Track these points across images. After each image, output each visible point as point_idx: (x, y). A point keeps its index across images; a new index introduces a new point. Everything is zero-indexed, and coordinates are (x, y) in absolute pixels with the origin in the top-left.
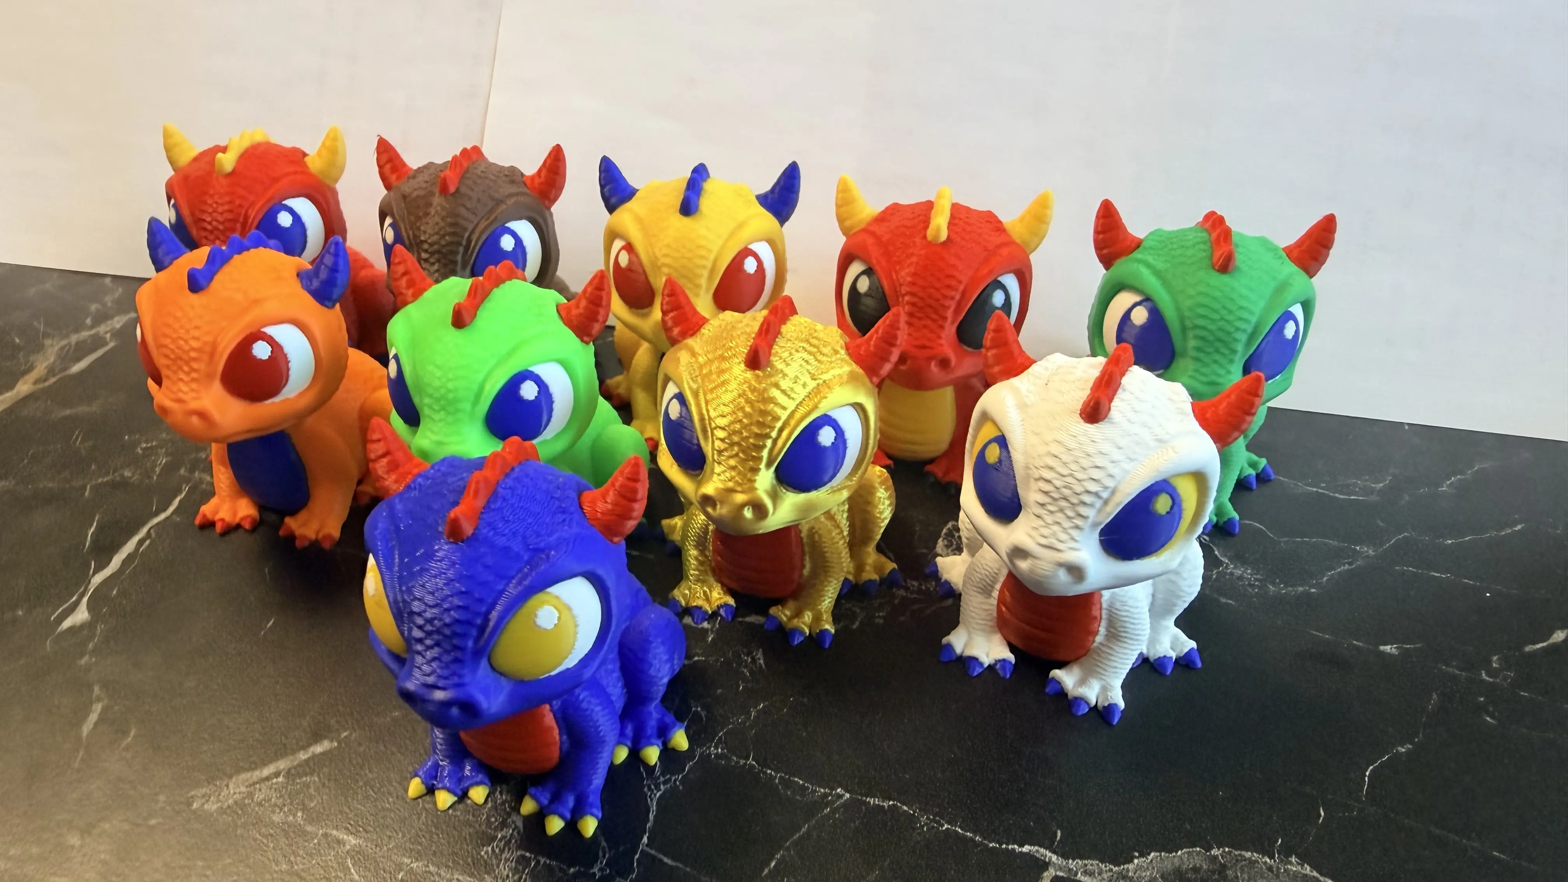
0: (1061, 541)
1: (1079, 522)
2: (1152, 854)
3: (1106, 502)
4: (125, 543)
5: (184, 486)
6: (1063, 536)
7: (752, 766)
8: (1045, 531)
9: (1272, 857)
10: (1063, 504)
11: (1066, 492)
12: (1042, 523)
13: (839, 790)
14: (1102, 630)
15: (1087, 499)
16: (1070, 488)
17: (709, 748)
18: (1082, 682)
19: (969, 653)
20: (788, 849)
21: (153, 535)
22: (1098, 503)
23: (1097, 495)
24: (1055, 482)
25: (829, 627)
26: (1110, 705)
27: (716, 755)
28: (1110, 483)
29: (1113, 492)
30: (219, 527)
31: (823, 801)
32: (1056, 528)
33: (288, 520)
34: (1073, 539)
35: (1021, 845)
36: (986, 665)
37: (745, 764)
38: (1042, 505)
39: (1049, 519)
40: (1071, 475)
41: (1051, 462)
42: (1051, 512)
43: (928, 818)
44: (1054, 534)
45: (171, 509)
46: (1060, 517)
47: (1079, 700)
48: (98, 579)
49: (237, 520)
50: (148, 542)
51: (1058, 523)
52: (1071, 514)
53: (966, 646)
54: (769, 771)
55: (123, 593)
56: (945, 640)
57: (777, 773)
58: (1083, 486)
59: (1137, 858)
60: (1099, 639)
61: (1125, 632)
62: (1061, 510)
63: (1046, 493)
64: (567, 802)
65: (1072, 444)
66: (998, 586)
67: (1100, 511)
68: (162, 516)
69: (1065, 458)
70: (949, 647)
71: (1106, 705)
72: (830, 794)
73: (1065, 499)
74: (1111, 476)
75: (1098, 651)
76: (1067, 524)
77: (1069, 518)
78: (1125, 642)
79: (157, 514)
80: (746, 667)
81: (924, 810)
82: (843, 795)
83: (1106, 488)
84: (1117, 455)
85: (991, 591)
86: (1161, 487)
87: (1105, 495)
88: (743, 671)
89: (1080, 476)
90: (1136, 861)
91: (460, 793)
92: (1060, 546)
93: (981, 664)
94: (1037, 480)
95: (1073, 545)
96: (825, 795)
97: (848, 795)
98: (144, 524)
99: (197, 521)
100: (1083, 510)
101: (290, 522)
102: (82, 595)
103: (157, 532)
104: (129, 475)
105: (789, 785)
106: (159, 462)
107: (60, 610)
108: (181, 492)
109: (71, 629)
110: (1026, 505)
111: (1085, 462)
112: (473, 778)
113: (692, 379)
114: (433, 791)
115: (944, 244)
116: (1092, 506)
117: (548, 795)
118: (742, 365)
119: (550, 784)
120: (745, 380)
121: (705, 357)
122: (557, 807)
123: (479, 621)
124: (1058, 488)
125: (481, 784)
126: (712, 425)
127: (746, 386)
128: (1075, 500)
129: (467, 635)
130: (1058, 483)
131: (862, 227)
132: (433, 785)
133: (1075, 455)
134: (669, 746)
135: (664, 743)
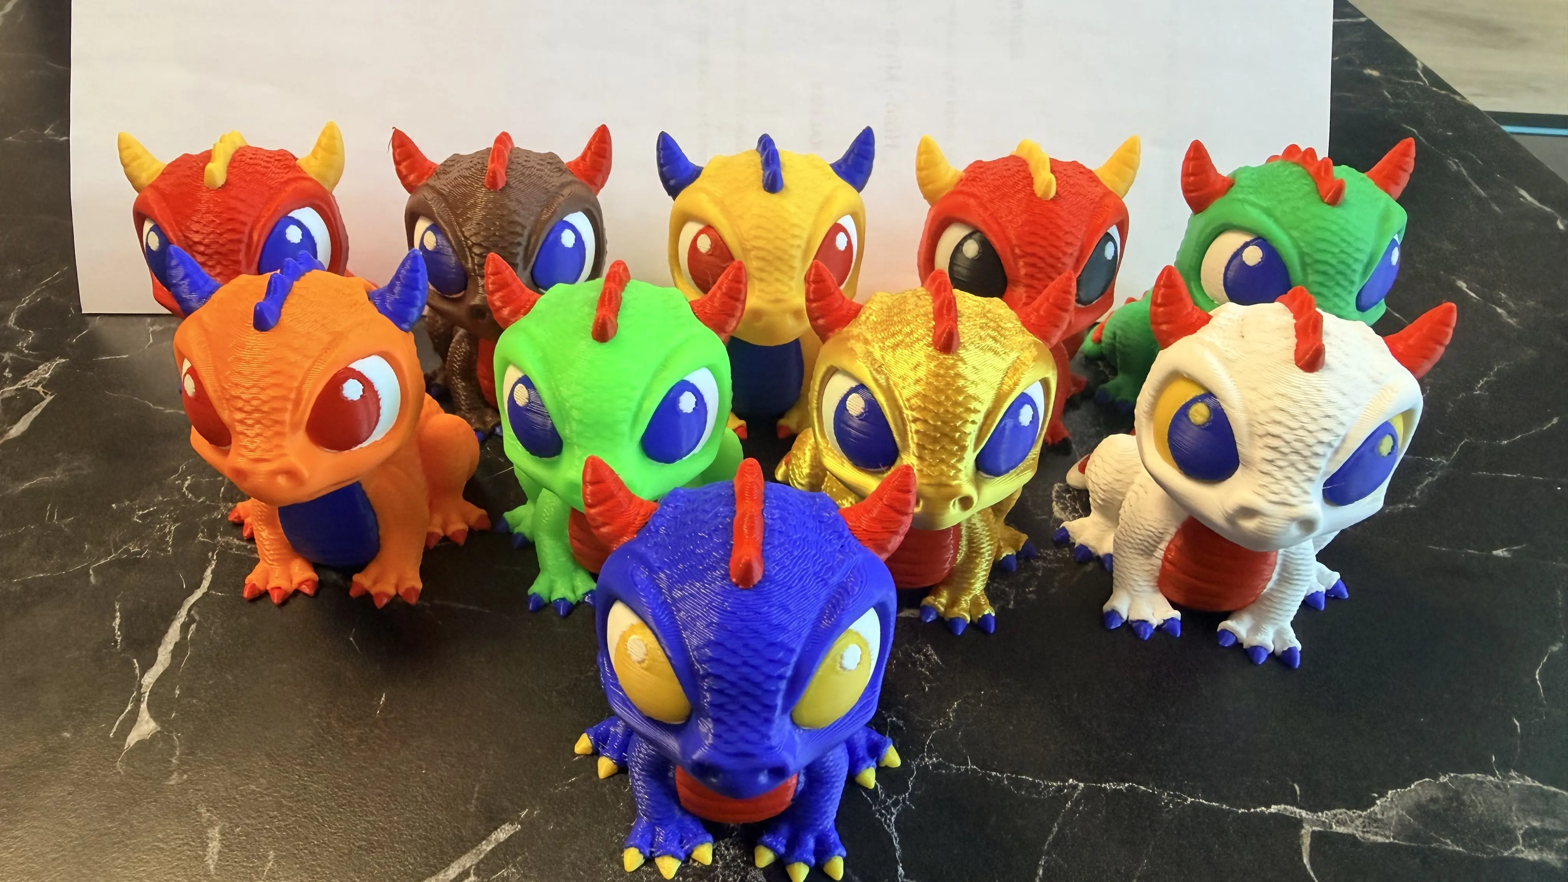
0: (1293, 496)
1: (1310, 474)
2: (1390, 792)
3: (1337, 451)
4: (166, 632)
5: (210, 554)
6: (1295, 491)
7: (974, 771)
8: (1275, 487)
9: (1494, 775)
10: (1295, 457)
11: (1298, 445)
12: (1273, 480)
13: (1071, 781)
14: (1275, 576)
15: (1319, 449)
16: (1302, 441)
17: (923, 759)
18: (1256, 629)
19: (1134, 617)
20: (1048, 853)
21: (197, 618)
22: (1329, 452)
23: (1330, 445)
24: (1284, 436)
25: (989, 611)
26: (1290, 649)
27: (933, 764)
28: (1342, 431)
29: (1344, 441)
30: (276, 598)
31: (1059, 797)
32: (1287, 483)
33: (356, 577)
34: (1306, 492)
35: (1269, 807)
36: (1154, 627)
37: (966, 769)
38: (1271, 461)
39: (1279, 475)
40: (1302, 428)
41: (1278, 416)
42: (1280, 467)
43: (1169, 795)
44: (1286, 490)
45: (206, 584)
46: (1291, 471)
47: (1255, 650)
48: (149, 679)
49: (294, 586)
50: (193, 626)
51: (1289, 478)
52: (1302, 466)
53: (1129, 609)
54: (994, 773)
55: (188, 691)
56: (1107, 607)
57: (1002, 773)
58: (1315, 437)
59: (1378, 798)
60: (1270, 585)
61: (1298, 575)
62: (1293, 465)
63: (1274, 449)
64: (807, 845)
65: (1298, 396)
66: (1163, 546)
67: (1330, 460)
68: (198, 594)
69: (1294, 410)
70: (1114, 613)
71: (1286, 649)
72: (1065, 787)
73: (1297, 452)
74: (1342, 424)
75: (1268, 597)
76: (1298, 477)
77: (1300, 471)
78: (1297, 585)
79: (190, 592)
80: (922, 666)
81: (1163, 787)
82: (1077, 785)
83: (1338, 436)
84: (1343, 402)
85: (1154, 551)
86: (1385, 429)
87: (1336, 444)
88: (921, 671)
89: (1311, 427)
90: (1378, 802)
91: (682, 855)
92: (1291, 500)
93: (1151, 626)
94: (1260, 436)
95: (1306, 498)
96: (1060, 789)
97: (1082, 785)
98: (179, 607)
99: (246, 594)
100: (1315, 462)
101: (363, 580)
102: (138, 701)
103: (199, 613)
104: (136, 549)
105: (1019, 784)
106: (167, 530)
107: (117, 723)
108: (209, 562)
109: (141, 743)
110: (1249, 464)
111: (1315, 413)
112: (696, 836)
113: (876, 370)
114: (653, 859)
115: (1053, 200)
116: (1324, 456)
117: (784, 841)
118: (930, 349)
119: (785, 829)
120: (940, 365)
121: (881, 345)
122: (797, 853)
123: (789, 673)
124: (1287, 443)
125: (702, 843)
126: (910, 418)
127: (942, 372)
128: (1306, 453)
129: (778, 691)
130: (1288, 437)
131: (951, 189)
132: (652, 853)
133: (1301, 407)
134: (883, 765)
135: (878, 763)
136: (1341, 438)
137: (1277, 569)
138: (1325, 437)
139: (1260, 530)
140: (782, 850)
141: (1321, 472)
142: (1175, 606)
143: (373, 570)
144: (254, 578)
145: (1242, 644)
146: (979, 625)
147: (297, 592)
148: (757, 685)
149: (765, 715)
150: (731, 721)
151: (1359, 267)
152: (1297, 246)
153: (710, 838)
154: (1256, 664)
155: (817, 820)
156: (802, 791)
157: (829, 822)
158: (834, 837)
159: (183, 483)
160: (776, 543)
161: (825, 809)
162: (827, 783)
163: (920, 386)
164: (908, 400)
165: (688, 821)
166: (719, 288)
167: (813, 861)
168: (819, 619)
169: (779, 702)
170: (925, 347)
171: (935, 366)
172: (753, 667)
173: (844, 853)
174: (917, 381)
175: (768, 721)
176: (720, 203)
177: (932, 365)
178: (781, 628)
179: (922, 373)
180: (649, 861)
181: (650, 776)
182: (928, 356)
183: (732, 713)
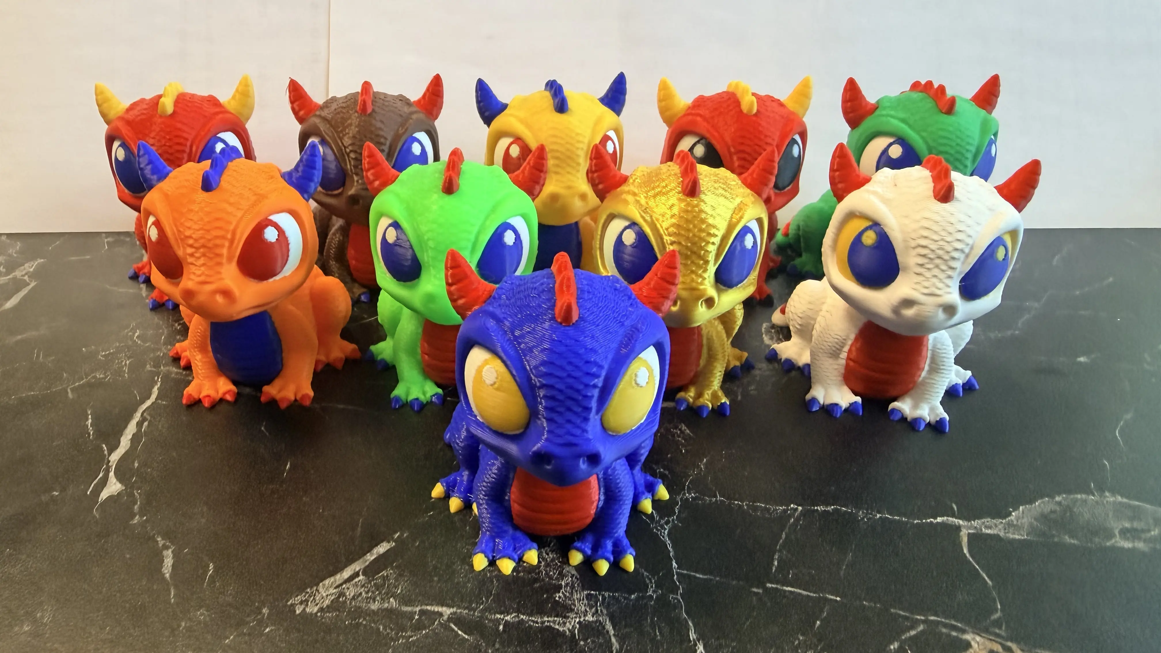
0: (940, 289)
1: (950, 273)
2: (1021, 507)
3: (967, 256)
4: (126, 427)
5: (156, 378)
6: (940, 285)
7: (721, 501)
8: (926, 284)
9: (1094, 495)
10: (938, 261)
11: (940, 252)
12: (924, 278)
13: (792, 506)
14: (927, 368)
15: (956, 254)
16: (942, 249)
17: (684, 494)
18: (916, 406)
19: (828, 401)
20: (780, 551)
21: (149, 418)
22: (962, 256)
23: (962, 251)
24: (930, 246)
25: (724, 400)
26: (941, 419)
27: (692, 497)
28: (970, 241)
29: (972, 248)
30: (206, 404)
31: (785, 516)
32: (934, 280)
33: (266, 388)
34: (948, 286)
35: (935, 518)
36: (843, 408)
37: (716, 500)
38: (921, 265)
39: (928, 274)
40: (942, 240)
41: (925, 233)
42: (929, 269)
43: (863, 512)
44: (934, 285)
45: (154, 396)
46: (936, 272)
47: (916, 421)
48: (115, 457)
49: (220, 395)
50: (146, 424)
51: (935, 276)
52: (944, 267)
53: (824, 397)
54: (736, 502)
55: (144, 464)
56: (808, 397)
57: (742, 502)
58: (952, 246)
59: (1013, 511)
60: (924, 374)
62: (937, 266)
63: (924, 256)
64: (606, 547)
65: (938, 218)
66: (846, 349)
67: (963, 263)
68: (148, 403)
69: (935, 228)
70: (814, 400)
71: (938, 419)
72: (788, 510)
73: (939, 257)
74: (970, 236)
75: (924, 383)
76: (942, 276)
77: (943, 271)
78: (943, 373)
79: (143, 402)
80: (679, 437)
81: (858, 508)
82: (797, 509)
83: (968, 245)
84: (970, 222)
85: (839, 354)
86: (998, 242)
87: (967, 250)
88: (679, 440)
89: (949, 239)
90: (1013, 514)
91: (516, 557)
92: (938, 292)
93: (841, 407)
94: (914, 248)
95: (948, 290)
96: (785, 511)
97: (800, 508)
98: (135, 411)
99: (184, 401)
100: (953, 264)
101: (272, 390)
102: (107, 471)
103: (149, 414)
104: (102, 376)
105: (756, 509)
106: (123, 363)
107: (93, 485)
108: (156, 383)
109: (110, 498)
110: (906, 269)
111: (951, 229)
112: (524, 545)
113: (644, 212)
114: (495, 561)
115: (756, 115)
116: (958, 259)
117: (590, 546)
118: (680, 195)
119: (590, 538)
120: (688, 204)
121: (646, 195)
122: (600, 553)
123: (600, 385)
124: (933, 251)
125: (530, 549)
126: (669, 242)
127: (689, 209)
128: (946, 257)
129: (593, 396)
130: (933, 246)
131: (683, 113)
132: (494, 557)
133: (941, 225)
134: (656, 498)
135: (653, 496)
136: (969, 246)
137: (928, 361)
138: (959, 245)
139: (917, 315)
140: (589, 552)
141: (958, 270)
142: (856, 394)
143: (277, 383)
144: (191, 390)
145: (906, 419)
146: (719, 411)
147: (222, 400)
148: (578, 391)
149: (584, 415)
150: (559, 420)
151: (970, 156)
152: (926, 142)
153: (535, 545)
154: (918, 431)
155: (613, 529)
156: (602, 508)
157: (621, 531)
158: (625, 542)
159: (134, 334)
160: (586, 298)
161: (618, 521)
162: (620, 500)
163: (675, 219)
164: (667, 229)
165: (519, 534)
166: (529, 163)
167: (612, 559)
168: (619, 349)
169: (594, 404)
170: (676, 194)
171: (684, 206)
172: (575, 378)
173: (634, 553)
174: (672, 216)
175: (586, 419)
176: (522, 121)
177: (683, 205)
178: (593, 351)
179: (675, 211)
180: (492, 563)
181: (492, 500)
182: (679, 200)
183: (560, 413)
